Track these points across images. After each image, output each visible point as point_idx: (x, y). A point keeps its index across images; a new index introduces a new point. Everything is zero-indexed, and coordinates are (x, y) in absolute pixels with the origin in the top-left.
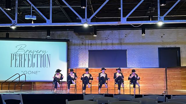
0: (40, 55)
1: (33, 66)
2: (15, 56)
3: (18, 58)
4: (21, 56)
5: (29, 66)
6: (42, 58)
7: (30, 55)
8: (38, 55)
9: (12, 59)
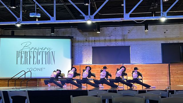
0: (45, 52)
1: (38, 63)
2: (20, 54)
3: (23, 55)
4: (26, 53)
5: (35, 63)
6: (47, 55)
7: (35, 52)
8: (43, 52)
9: (18, 57)
